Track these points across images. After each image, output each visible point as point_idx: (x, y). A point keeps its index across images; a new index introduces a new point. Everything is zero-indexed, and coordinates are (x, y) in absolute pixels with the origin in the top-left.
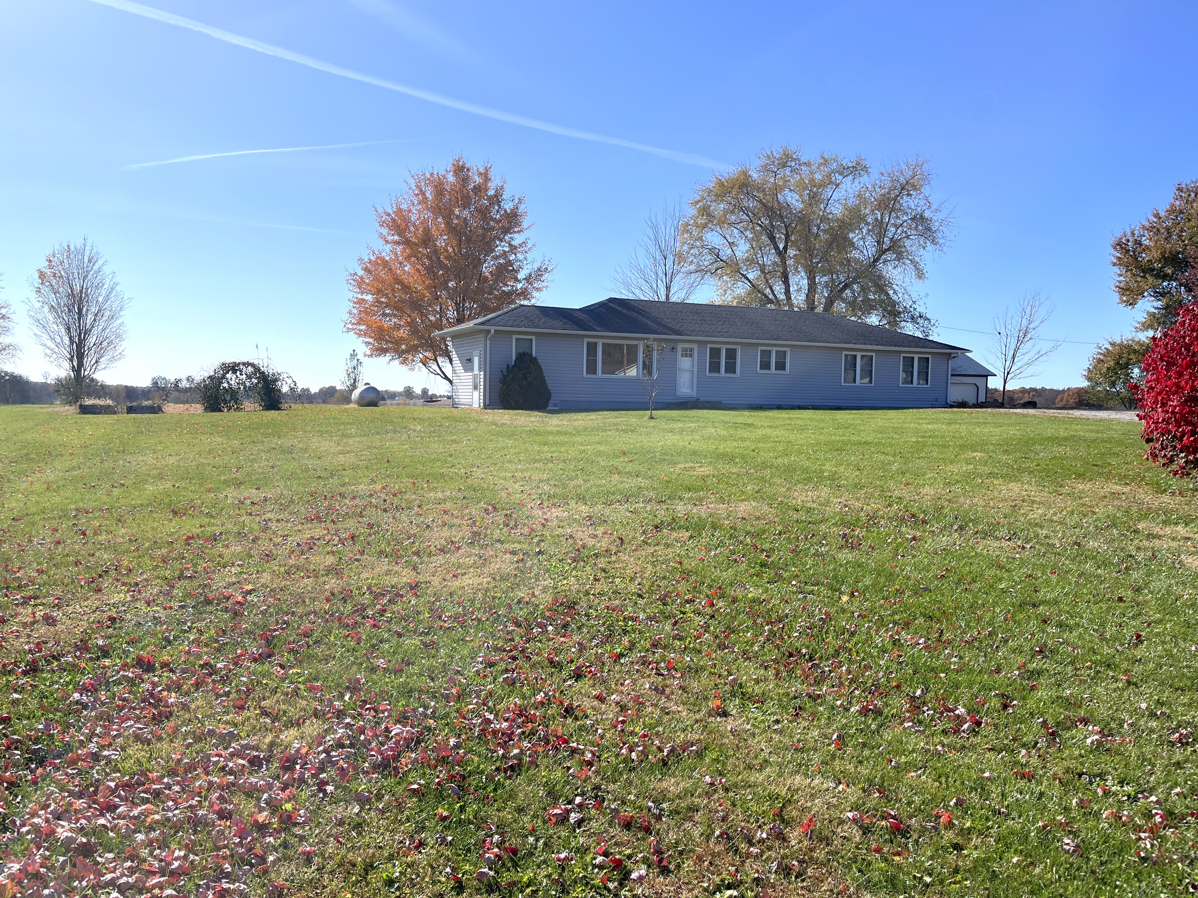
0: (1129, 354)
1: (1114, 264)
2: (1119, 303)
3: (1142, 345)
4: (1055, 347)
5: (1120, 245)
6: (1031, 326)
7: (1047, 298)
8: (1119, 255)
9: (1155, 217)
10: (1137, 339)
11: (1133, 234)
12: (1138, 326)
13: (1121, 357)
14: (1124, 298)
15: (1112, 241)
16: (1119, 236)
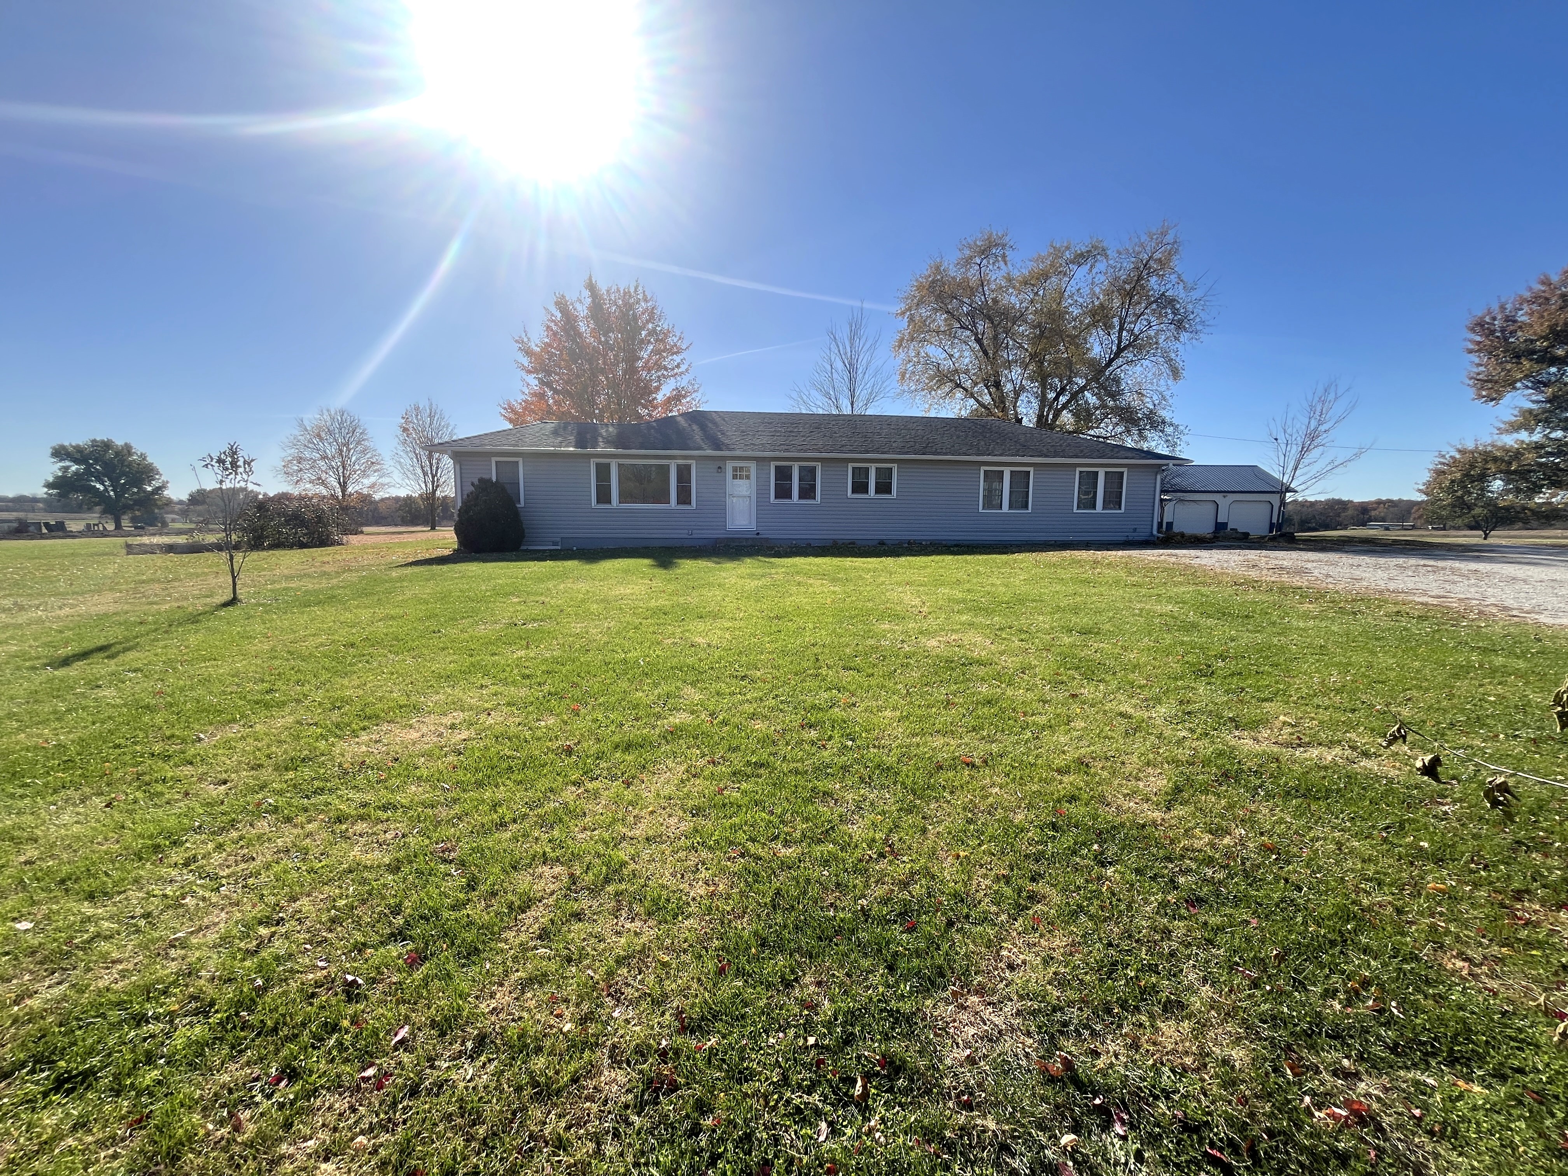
0: (1487, 462)
1: (1470, 351)
2: (1474, 399)
3: (1508, 451)
4: (1357, 455)
5: (1480, 326)
6: (1322, 428)
7: (1348, 390)
8: (1478, 339)
9: (1543, 283)
10: (1499, 444)
11: (1503, 308)
12: (1502, 426)
13: (1472, 466)
14: (1484, 393)
15: (1470, 321)
16: (1480, 314)
